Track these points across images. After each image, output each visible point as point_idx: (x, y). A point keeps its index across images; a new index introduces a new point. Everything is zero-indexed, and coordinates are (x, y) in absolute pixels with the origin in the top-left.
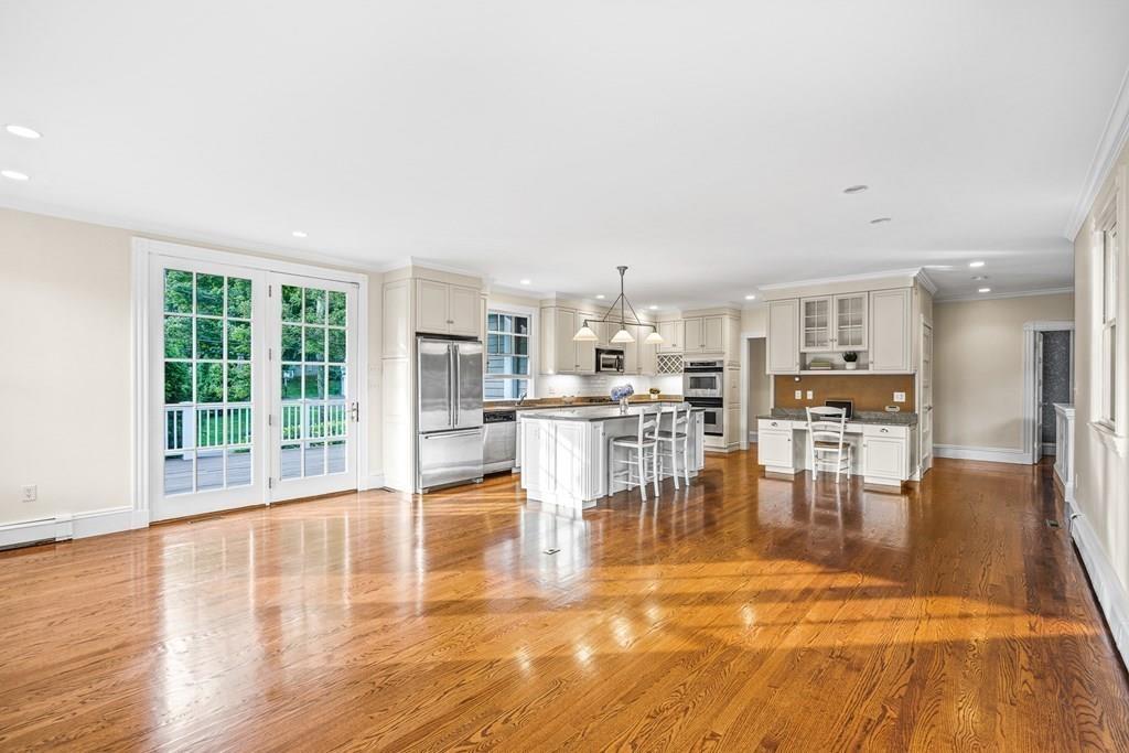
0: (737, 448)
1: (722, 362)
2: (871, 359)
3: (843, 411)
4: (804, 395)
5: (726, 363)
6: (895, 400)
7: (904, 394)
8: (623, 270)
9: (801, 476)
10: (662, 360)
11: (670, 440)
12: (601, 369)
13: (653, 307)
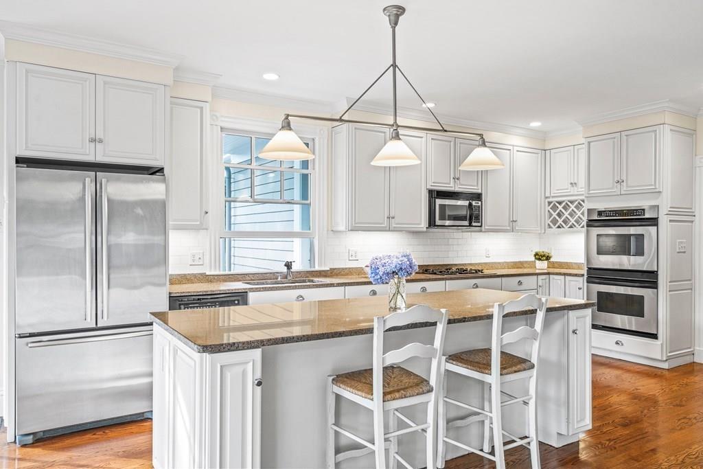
0: (688, 360)
1: (655, 208)
5: (663, 211)
8: (397, 13)
10: (554, 208)
11: (487, 378)
12: (438, 222)
13: (535, 124)
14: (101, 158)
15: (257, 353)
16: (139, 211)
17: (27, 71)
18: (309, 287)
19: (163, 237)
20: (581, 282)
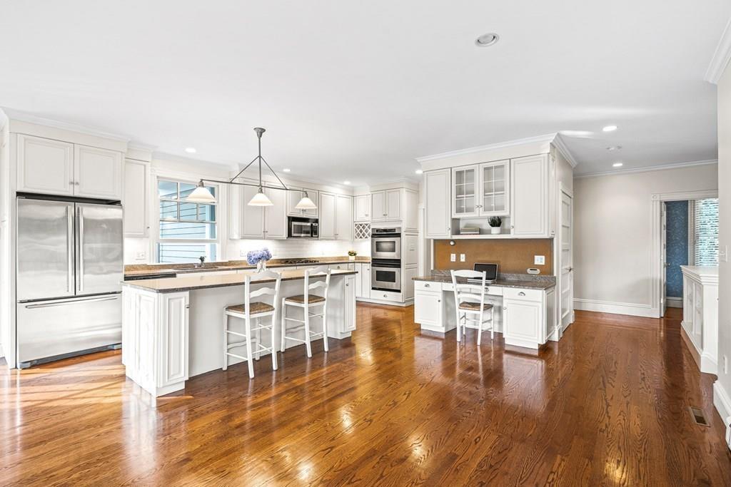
1: (400, 228)
2: (512, 224)
3: (483, 275)
4: (458, 257)
5: (403, 230)
6: (536, 263)
7: (543, 257)
8: (261, 132)
9: (451, 334)
10: (358, 228)
11: (302, 305)
12: (293, 235)
13: (347, 183)
14: (77, 194)
15: (187, 293)
16: (105, 226)
17: (25, 140)
18: (215, 271)
19: (120, 244)
20: (369, 266)
